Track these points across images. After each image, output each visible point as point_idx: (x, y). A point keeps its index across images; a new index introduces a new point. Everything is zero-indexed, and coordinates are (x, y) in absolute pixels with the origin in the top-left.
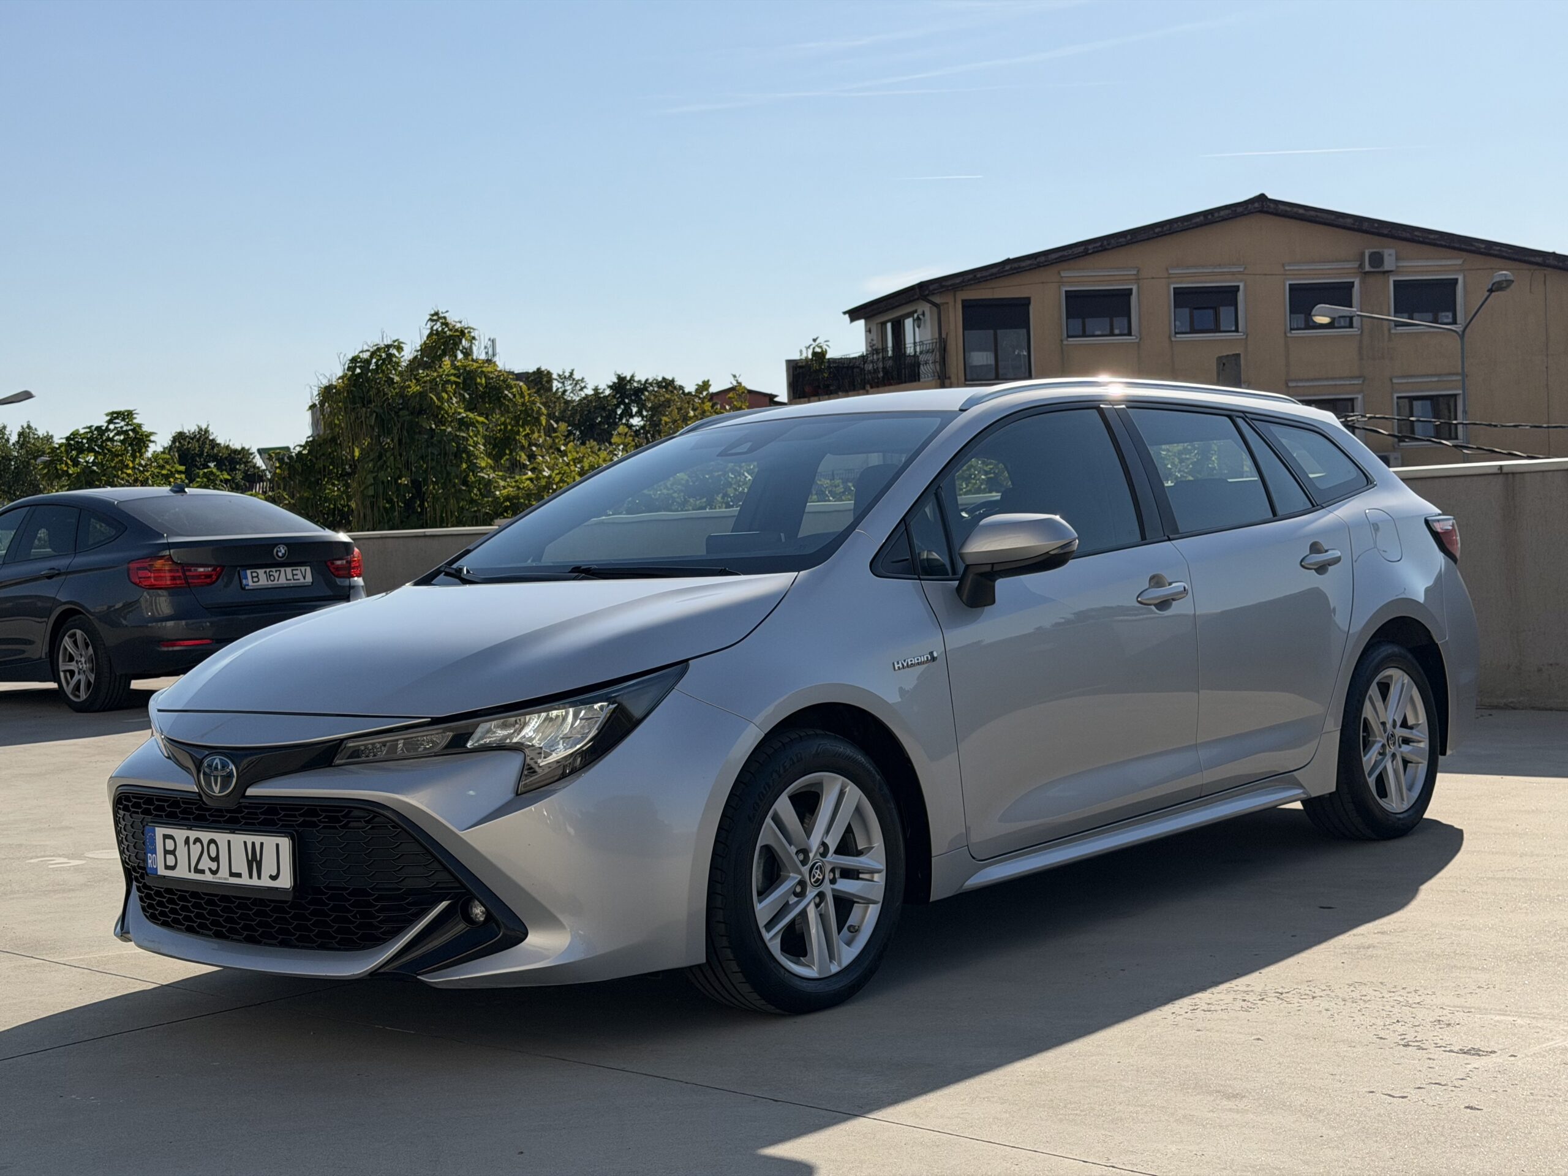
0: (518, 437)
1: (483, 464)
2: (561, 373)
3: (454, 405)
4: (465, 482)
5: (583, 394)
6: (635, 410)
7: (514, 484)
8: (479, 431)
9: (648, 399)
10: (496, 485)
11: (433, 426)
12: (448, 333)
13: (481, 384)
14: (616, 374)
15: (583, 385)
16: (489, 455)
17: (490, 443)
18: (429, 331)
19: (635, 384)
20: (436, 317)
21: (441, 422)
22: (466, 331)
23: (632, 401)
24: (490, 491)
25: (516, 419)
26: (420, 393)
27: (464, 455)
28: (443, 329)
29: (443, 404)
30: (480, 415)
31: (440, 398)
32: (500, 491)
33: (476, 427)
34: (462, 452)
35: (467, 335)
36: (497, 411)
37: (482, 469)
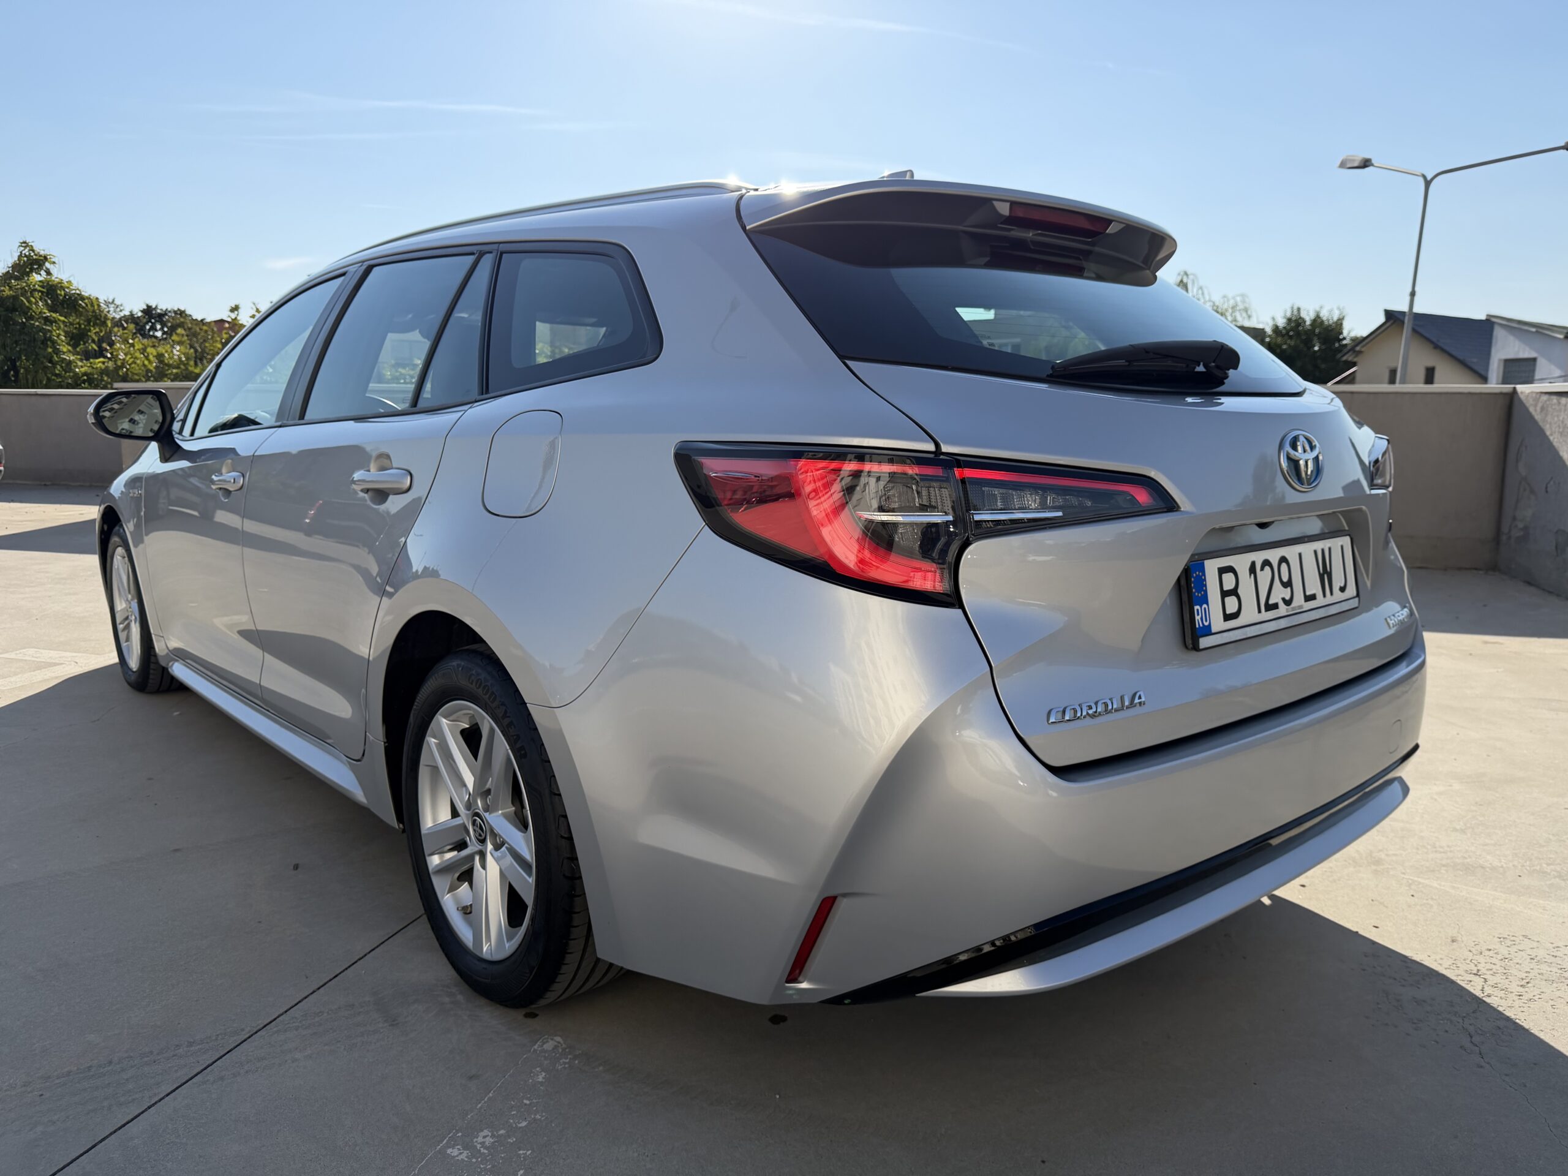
0: (89, 333)
1: (65, 350)
2: (106, 299)
3: (40, 307)
4: (50, 361)
5: (122, 314)
6: (158, 327)
7: (89, 365)
8: (60, 327)
9: (168, 321)
10: (75, 364)
11: (24, 320)
12: (34, 257)
13: (61, 295)
14: (145, 303)
15: (122, 308)
16: (68, 344)
17: (69, 336)
18: (19, 254)
19: (159, 311)
20: (25, 244)
21: (31, 318)
22: (48, 257)
23: (156, 321)
24: (71, 369)
25: (89, 321)
26: (13, 296)
27: (49, 343)
28: (30, 254)
29: (31, 305)
30: (61, 315)
31: (29, 302)
32: (79, 369)
33: (58, 324)
34: (48, 340)
35: (49, 260)
36: (73, 314)
37: (64, 353)
